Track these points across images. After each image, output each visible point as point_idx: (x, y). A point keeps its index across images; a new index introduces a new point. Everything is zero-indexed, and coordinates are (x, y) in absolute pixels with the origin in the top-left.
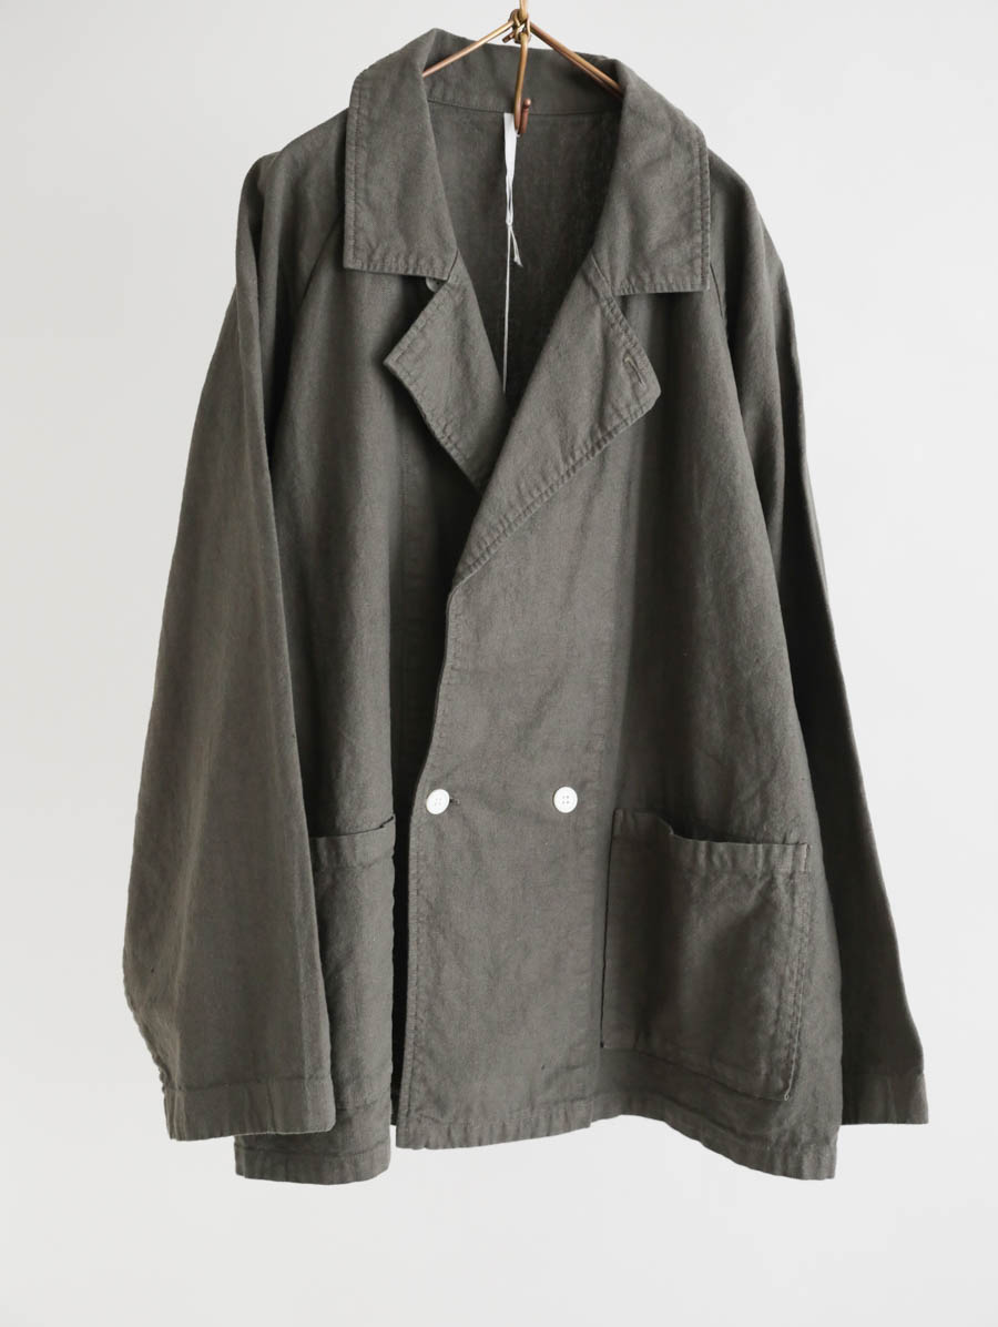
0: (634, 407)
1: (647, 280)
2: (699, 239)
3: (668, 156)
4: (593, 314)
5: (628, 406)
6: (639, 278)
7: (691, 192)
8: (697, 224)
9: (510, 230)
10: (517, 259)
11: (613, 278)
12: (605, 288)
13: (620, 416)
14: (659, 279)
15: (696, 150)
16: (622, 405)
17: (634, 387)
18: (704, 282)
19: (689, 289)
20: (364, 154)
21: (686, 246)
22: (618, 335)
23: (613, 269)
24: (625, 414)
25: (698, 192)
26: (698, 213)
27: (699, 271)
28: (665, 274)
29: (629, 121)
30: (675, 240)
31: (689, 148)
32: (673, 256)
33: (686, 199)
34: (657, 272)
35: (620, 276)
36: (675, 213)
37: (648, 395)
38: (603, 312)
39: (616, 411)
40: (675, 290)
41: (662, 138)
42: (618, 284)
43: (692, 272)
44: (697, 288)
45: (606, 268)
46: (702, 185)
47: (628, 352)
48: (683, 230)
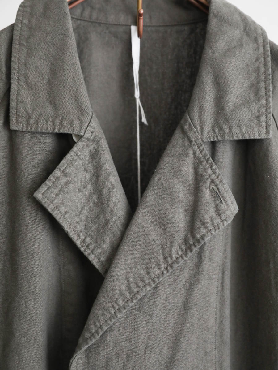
0: (218, 221)
1: (227, 131)
2: (263, 102)
3: (241, 45)
4: (187, 155)
5: (212, 220)
6: (221, 129)
7: (257, 70)
8: (263, 92)
9: (138, 101)
10: (144, 120)
11: (202, 129)
12: (196, 136)
13: (206, 228)
14: (235, 129)
15: (261, 41)
16: (207, 219)
17: (217, 207)
18: (267, 132)
19: (257, 137)
20: (24, 50)
21: (254, 107)
22: (205, 169)
23: (202, 123)
24: (210, 226)
25: (263, 70)
26: (263, 84)
27: (264, 124)
28: (239, 126)
29: (213, 23)
30: (246, 103)
31: (256, 40)
32: (245, 115)
33: (254, 75)
34: (234, 126)
35: (208, 128)
36: (247, 84)
37: (228, 213)
38: (195, 153)
39: (204, 224)
40: (247, 137)
41: (237, 33)
42: (206, 133)
43: (259, 125)
44: (263, 136)
45: (197, 123)
46: (265, 65)
47: (213, 181)
48: (252, 96)
